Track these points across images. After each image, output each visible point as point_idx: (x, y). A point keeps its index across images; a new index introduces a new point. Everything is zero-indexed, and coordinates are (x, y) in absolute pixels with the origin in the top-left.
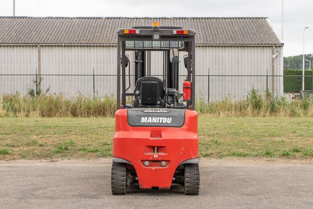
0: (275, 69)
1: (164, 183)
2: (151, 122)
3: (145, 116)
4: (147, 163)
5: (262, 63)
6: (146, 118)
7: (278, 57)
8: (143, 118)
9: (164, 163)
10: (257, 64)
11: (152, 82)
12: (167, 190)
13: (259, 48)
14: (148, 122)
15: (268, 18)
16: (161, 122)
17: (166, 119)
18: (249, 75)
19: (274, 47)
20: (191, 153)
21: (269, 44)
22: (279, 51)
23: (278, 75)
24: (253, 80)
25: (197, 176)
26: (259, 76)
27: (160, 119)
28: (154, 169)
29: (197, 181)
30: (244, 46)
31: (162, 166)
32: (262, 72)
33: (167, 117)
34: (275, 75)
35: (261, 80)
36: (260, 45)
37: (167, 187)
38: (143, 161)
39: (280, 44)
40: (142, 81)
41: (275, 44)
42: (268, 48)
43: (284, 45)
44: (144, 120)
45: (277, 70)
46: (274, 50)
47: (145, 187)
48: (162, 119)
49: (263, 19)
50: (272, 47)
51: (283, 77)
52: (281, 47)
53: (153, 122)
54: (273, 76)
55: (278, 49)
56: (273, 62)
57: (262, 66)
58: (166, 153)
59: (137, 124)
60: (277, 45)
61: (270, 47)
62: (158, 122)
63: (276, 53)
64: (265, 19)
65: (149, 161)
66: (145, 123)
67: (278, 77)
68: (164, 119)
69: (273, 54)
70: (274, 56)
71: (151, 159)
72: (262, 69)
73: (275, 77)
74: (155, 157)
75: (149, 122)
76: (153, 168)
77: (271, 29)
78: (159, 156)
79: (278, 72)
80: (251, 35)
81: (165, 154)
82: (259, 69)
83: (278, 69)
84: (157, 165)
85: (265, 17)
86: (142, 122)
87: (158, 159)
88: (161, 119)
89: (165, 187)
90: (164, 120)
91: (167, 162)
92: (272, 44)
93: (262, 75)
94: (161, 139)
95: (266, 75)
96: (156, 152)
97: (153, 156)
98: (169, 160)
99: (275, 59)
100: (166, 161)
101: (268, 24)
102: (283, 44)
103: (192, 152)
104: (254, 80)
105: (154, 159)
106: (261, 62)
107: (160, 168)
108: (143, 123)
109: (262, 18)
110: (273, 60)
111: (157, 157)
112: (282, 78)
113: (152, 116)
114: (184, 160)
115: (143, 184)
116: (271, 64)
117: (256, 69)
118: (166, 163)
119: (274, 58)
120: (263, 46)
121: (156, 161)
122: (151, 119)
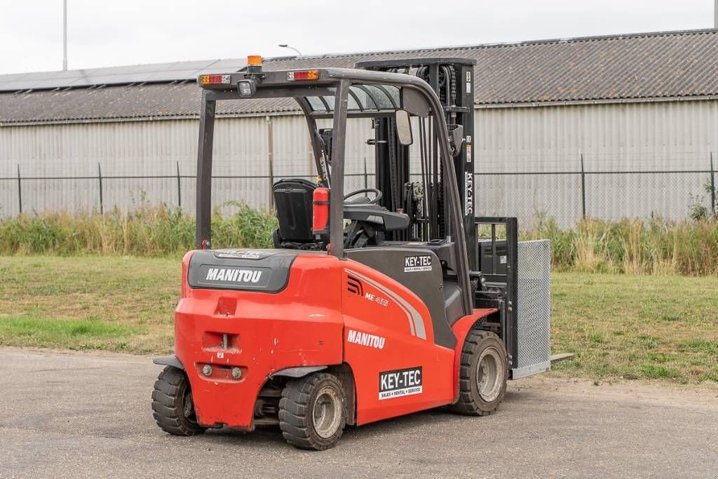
1: (235, 416)
2: (222, 279)
3: (213, 266)
6: (216, 270)
8: (210, 269)
9: (235, 372)
11: (293, 190)
12: (245, 433)
14: (217, 279)
16: (239, 280)
17: (251, 272)
20: (299, 352)
25: (300, 405)
27: (239, 274)
28: (217, 384)
29: (299, 417)
31: (232, 378)
33: (253, 268)
37: (244, 427)
38: (201, 364)
44: (212, 274)
48: (244, 274)
53: (226, 279)
58: (239, 348)
59: (200, 283)
62: (234, 280)
65: (210, 364)
68: (247, 272)
71: (212, 360)
74: (218, 357)
75: (220, 279)
76: (217, 381)
78: (227, 356)
81: (237, 352)
86: (207, 279)
87: (224, 363)
88: (242, 272)
89: (238, 426)
90: (246, 276)
91: (242, 370)
94: (231, 317)
96: (225, 346)
97: (215, 354)
98: (246, 365)
100: (240, 367)
103: (301, 350)
105: (216, 362)
107: (231, 382)
108: (209, 281)
111: (222, 357)
113: (227, 267)
114: (277, 369)
115: (202, 416)
118: (242, 374)
121: (222, 367)
122: (223, 274)
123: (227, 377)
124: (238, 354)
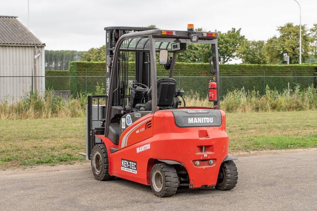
0: (37, 70)
1: (211, 181)
3: (191, 117)
4: (198, 163)
5: (24, 64)
6: (192, 119)
7: (40, 57)
8: (189, 119)
10: (20, 64)
11: (171, 83)
13: (20, 48)
14: (194, 122)
15: (17, 17)
16: (205, 122)
18: (12, 76)
19: (36, 47)
21: (30, 44)
22: (41, 51)
23: (40, 75)
24: (15, 80)
26: (22, 77)
27: (204, 120)
28: (204, 168)
29: (236, 176)
30: (6, 46)
31: (209, 165)
32: (24, 73)
33: (209, 117)
34: (37, 76)
35: (23, 81)
36: (22, 45)
37: (214, 185)
39: (41, 44)
40: (161, 82)
41: (37, 44)
42: (30, 48)
43: (45, 46)
44: (191, 121)
45: (39, 71)
46: (36, 51)
47: (196, 187)
48: (206, 120)
49: (14, 18)
50: (34, 47)
51: (44, 77)
52: (43, 48)
53: (199, 122)
54: (35, 77)
55: (40, 49)
56: (35, 63)
57: (24, 67)
58: (213, 151)
59: (186, 125)
60: (39, 46)
61: (31, 47)
62: (203, 122)
63: (38, 54)
64: (15, 18)
65: (200, 160)
66: (192, 124)
67: (40, 77)
68: (207, 118)
69: (35, 54)
70: (36, 57)
71: (201, 158)
72: (24, 70)
73: (37, 77)
74: (205, 156)
75: (196, 123)
76: (204, 167)
77: (26, 29)
78: (208, 155)
79: (40, 72)
80: (9, 34)
81: (213, 153)
82: (21, 70)
83: (40, 69)
84: (205, 164)
85: (15, 16)
86: (189, 123)
88: (205, 119)
89: (212, 185)
90: (207, 120)
91: (214, 160)
92: (33, 44)
93: (24, 75)
94: (209, 138)
95: (32, 76)
96: (204, 151)
97: (203, 155)
98: (216, 158)
99: (37, 60)
101: (21, 24)
102: (45, 44)
104: (17, 81)
105: (204, 159)
106: (23, 62)
109: (12, 17)
110: (35, 60)
111: (206, 156)
112: (44, 79)
113: (197, 117)
114: (225, 157)
115: (195, 184)
116: (33, 65)
117: (18, 70)
118: (213, 162)
119: (36, 58)
120: (25, 47)
121: (204, 160)
122: (196, 120)
123: (206, 164)
124: (213, 154)
